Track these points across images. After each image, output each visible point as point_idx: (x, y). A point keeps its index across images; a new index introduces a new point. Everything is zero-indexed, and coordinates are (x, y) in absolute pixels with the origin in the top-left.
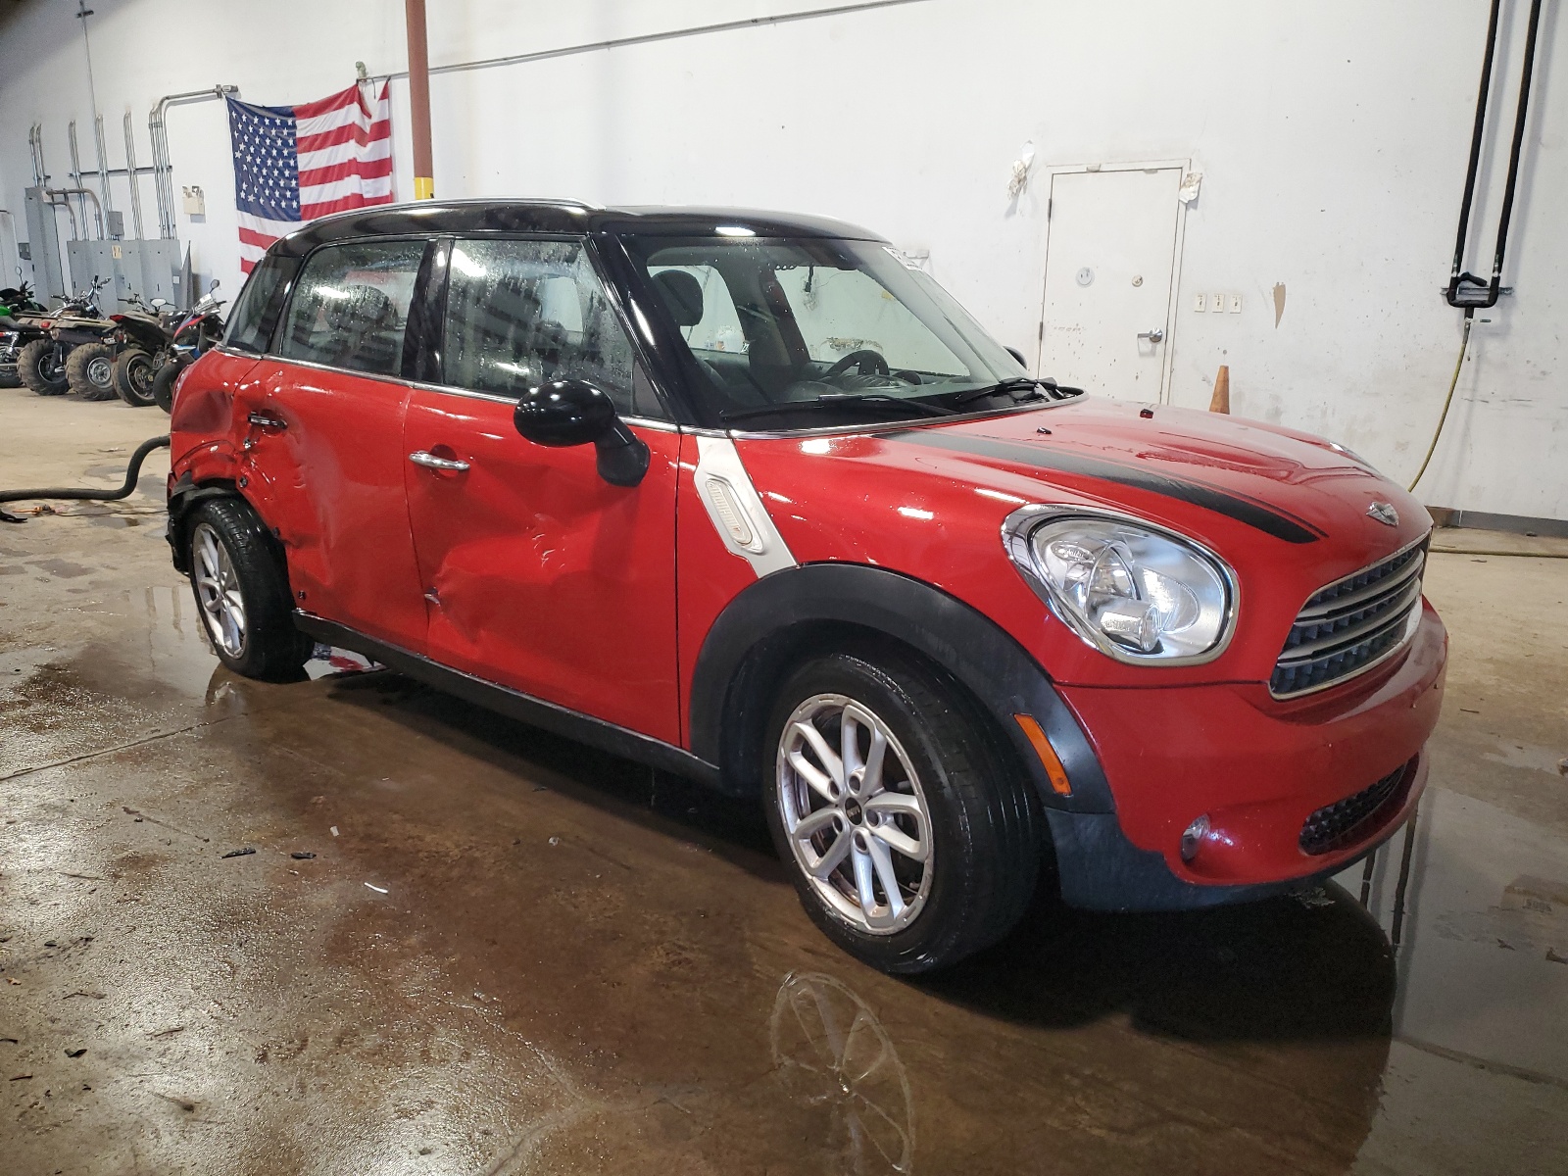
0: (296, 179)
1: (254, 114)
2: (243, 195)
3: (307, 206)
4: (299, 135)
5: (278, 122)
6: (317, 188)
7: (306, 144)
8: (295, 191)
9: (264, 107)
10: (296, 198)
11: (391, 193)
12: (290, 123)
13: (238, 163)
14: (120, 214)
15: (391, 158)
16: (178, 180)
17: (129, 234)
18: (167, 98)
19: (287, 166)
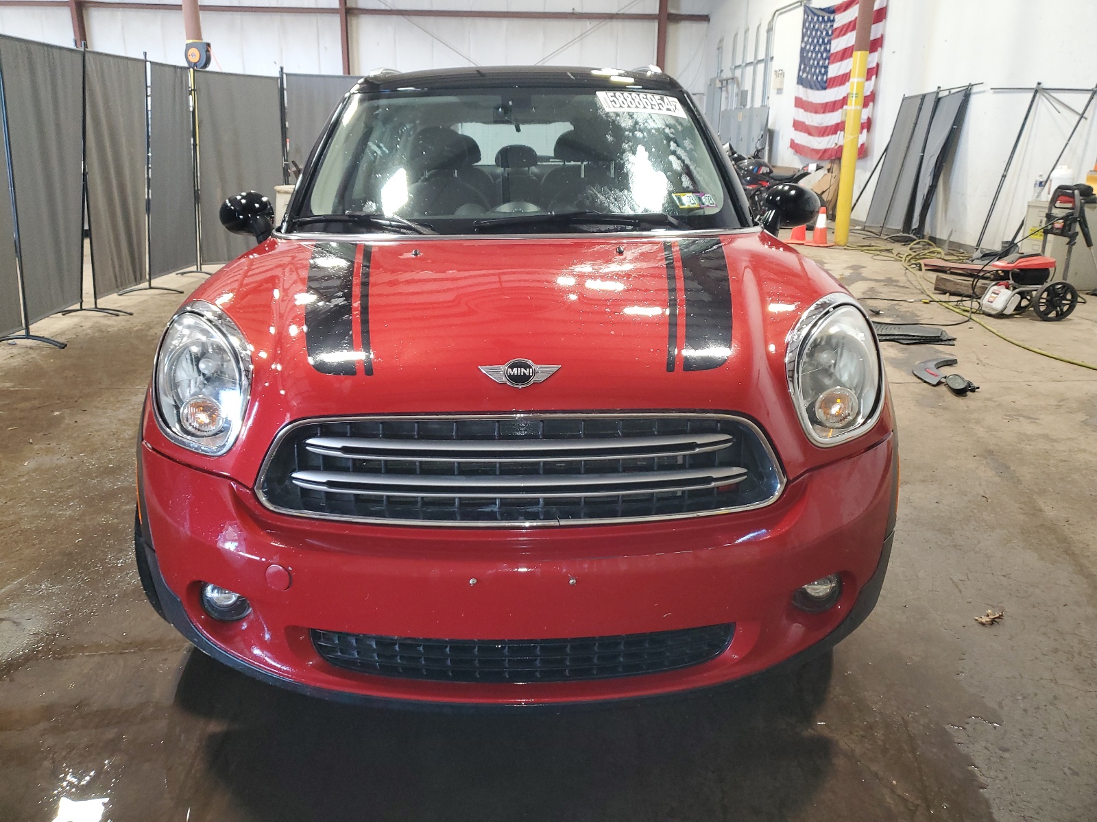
0: (829, 59)
1: (815, 14)
2: (801, 73)
3: (831, 79)
4: (836, 25)
5: (826, 18)
6: (838, 64)
7: (837, 32)
8: (826, 68)
9: (820, 9)
10: (826, 72)
11: (878, 65)
12: (832, 18)
13: (803, 50)
14: (747, 91)
15: (882, 36)
16: (775, 66)
17: (748, 106)
18: (778, 10)
19: (825, 49)
